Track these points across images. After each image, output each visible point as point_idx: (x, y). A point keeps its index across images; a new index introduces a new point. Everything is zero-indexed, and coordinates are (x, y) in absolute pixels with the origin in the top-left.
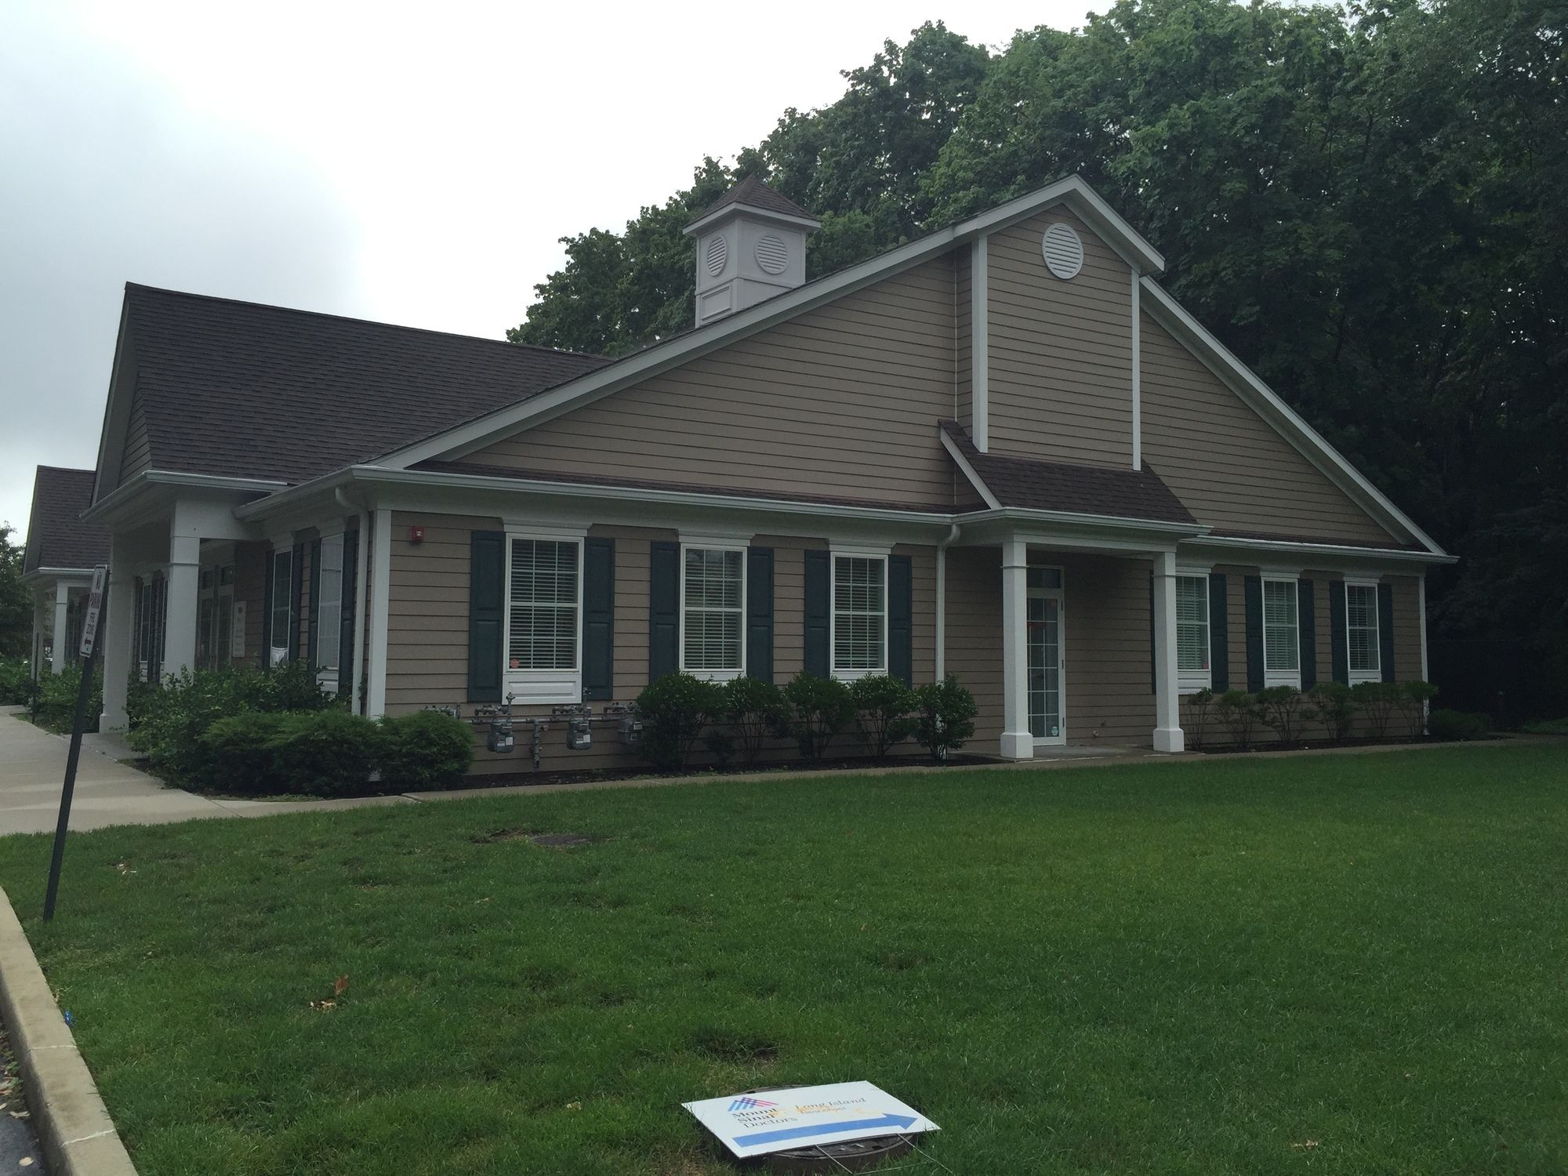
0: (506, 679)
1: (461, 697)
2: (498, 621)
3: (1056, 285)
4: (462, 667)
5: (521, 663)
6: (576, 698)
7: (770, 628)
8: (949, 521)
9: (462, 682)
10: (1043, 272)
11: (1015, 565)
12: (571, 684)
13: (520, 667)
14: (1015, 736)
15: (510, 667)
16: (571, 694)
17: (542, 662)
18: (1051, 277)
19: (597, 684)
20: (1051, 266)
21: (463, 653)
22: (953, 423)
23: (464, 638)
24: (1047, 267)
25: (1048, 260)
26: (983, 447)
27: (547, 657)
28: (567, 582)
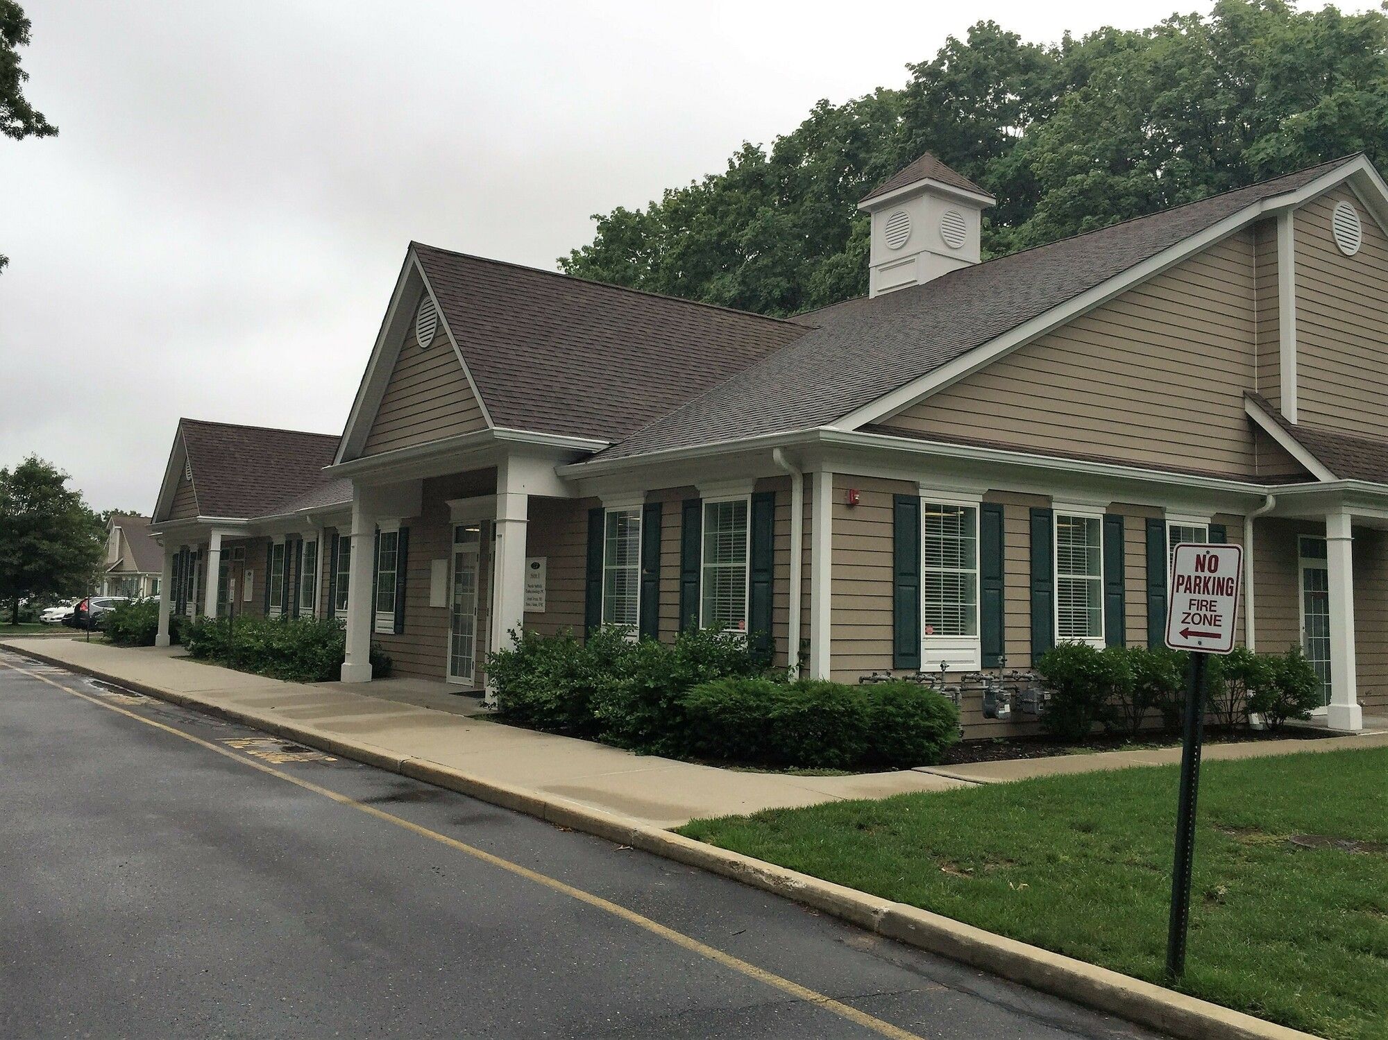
0: (924, 645)
1: (887, 663)
2: (915, 586)
3: (1338, 260)
4: (888, 633)
5: (934, 629)
6: (976, 666)
7: (1122, 596)
8: (1266, 491)
9: (888, 648)
10: (1331, 248)
11: (1344, 537)
12: (973, 651)
13: (933, 633)
15: (926, 633)
16: (973, 662)
17: (951, 630)
18: (1336, 252)
19: (992, 652)
20: (1339, 243)
21: (888, 619)
22: (1254, 394)
23: (888, 604)
24: (1335, 243)
25: (1337, 237)
26: (1294, 421)
27: (952, 624)
28: (967, 546)
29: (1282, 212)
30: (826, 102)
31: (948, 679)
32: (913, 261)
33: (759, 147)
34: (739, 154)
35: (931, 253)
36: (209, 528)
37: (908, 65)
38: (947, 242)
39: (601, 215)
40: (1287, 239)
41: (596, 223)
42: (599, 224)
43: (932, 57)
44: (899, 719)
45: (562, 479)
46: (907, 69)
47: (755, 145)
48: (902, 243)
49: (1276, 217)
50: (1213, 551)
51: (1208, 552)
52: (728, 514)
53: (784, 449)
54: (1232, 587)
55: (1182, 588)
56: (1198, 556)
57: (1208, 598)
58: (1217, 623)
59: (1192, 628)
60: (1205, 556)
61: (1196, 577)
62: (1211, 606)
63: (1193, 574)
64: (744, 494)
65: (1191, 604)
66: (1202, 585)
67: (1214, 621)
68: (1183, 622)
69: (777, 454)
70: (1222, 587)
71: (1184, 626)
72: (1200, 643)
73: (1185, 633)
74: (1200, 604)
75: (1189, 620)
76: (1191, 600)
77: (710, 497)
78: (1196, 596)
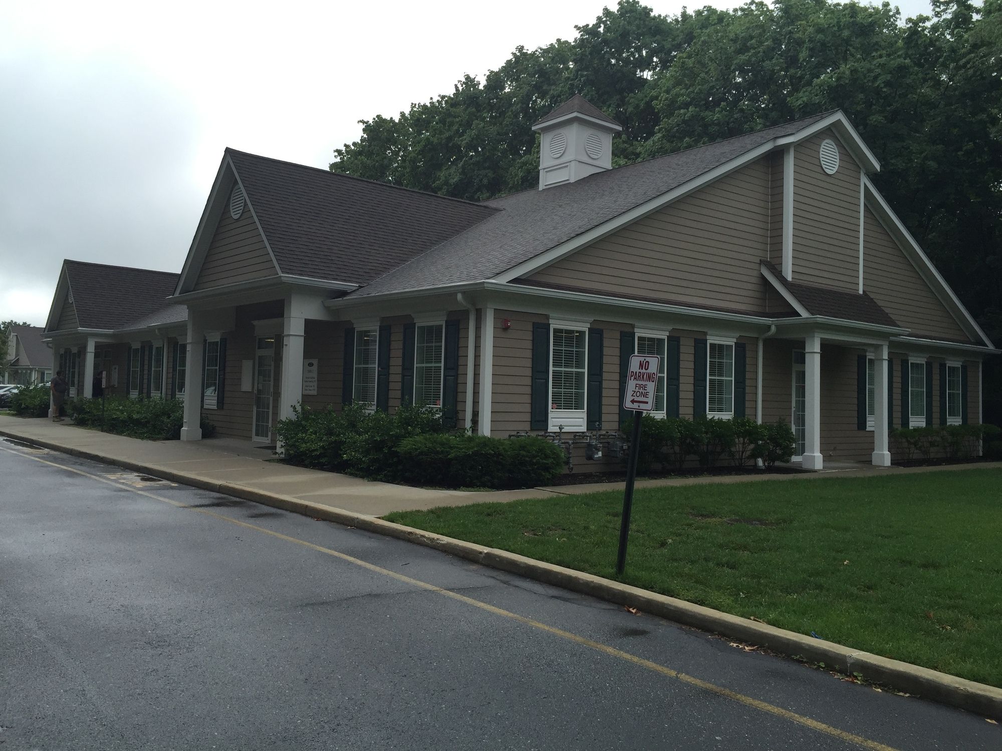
0: (550, 415)
1: (527, 426)
2: (546, 379)
3: (824, 178)
4: (528, 408)
5: (557, 406)
6: (584, 429)
7: (678, 387)
8: (771, 322)
9: (528, 417)
10: (819, 170)
11: (815, 351)
12: (582, 420)
13: (556, 409)
14: (814, 456)
15: (552, 408)
16: (581, 426)
17: (568, 407)
18: (822, 172)
19: (594, 420)
20: (824, 166)
21: (528, 399)
22: (767, 262)
23: (528, 390)
24: (822, 167)
25: (822, 162)
26: (790, 279)
27: (570, 403)
28: (580, 355)
29: (788, 146)
30: (522, 47)
31: (563, 436)
32: (567, 166)
33: (475, 78)
34: (461, 82)
35: (579, 162)
36: (86, 336)
37: (576, 26)
38: (590, 154)
39: (365, 120)
40: (790, 165)
41: (362, 126)
42: (364, 127)
43: (592, 22)
44: (527, 459)
45: (327, 308)
46: (575, 29)
47: (472, 76)
48: (560, 155)
49: (783, 150)
50: (647, 359)
51: (645, 360)
52: (431, 333)
53: (464, 293)
54: (654, 378)
55: (633, 378)
56: (641, 361)
57: (643, 383)
58: (647, 396)
59: (636, 399)
60: (643, 361)
61: (639, 372)
62: (645, 387)
63: (638, 371)
64: (440, 321)
65: (636, 386)
66: (641, 377)
67: (645, 395)
68: (632, 396)
69: (459, 296)
70: (650, 377)
71: (633, 398)
72: (639, 406)
73: (633, 401)
74: (640, 386)
75: (635, 394)
76: (636, 384)
77: (421, 322)
78: (640, 383)
